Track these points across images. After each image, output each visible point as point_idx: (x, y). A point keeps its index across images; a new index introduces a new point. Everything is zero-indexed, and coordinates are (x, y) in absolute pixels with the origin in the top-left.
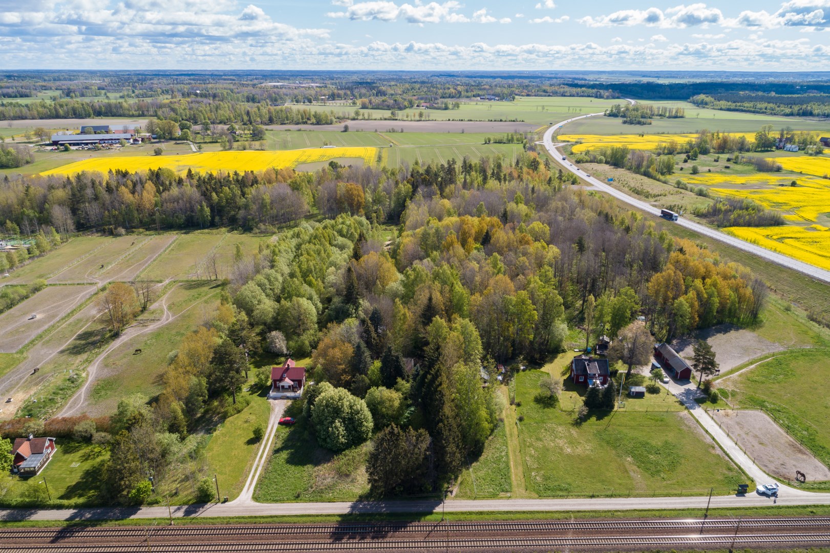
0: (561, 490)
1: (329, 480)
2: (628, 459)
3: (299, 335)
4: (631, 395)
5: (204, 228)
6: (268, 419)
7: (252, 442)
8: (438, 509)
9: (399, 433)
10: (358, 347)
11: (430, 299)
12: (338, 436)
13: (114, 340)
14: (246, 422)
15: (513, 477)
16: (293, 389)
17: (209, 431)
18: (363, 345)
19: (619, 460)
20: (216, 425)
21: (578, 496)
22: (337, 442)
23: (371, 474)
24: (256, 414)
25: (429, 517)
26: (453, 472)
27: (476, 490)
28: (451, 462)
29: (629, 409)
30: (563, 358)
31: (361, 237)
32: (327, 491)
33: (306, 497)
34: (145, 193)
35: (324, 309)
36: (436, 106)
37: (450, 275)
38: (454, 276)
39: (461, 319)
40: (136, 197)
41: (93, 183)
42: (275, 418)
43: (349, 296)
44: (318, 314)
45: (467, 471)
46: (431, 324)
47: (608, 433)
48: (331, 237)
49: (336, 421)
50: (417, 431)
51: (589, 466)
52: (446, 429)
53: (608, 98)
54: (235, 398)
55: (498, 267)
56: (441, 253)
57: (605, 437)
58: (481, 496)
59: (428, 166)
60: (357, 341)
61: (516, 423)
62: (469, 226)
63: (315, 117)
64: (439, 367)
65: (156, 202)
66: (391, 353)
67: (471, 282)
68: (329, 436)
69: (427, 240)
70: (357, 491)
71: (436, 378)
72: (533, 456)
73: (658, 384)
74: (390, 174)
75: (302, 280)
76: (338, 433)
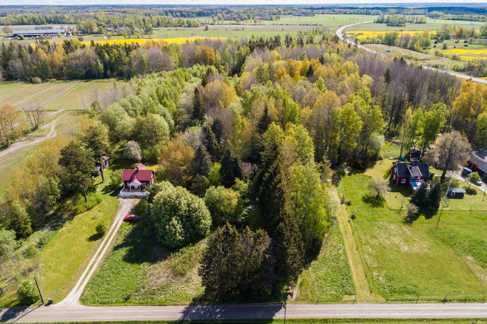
0: (408, 293)
1: (163, 280)
2: (469, 258)
3: (152, 144)
4: (451, 196)
5: (99, 78)
6: (115, 216)
7: (93, 238)
8: (279, 315)
10: (199, 150)
11: (266, 111)
12: (176, 234)
14: (93, 219)
15: (354, 277)
16: (141, 188)
17: (55, 228)
18: (204, 148)
19: (460, 259)
20: (64, 222)
21: (429, 301)
22: (174, 239)
24: (104, 212)
26: (293, 273)
27: (317, 293)
28: (292, 264)
29: (454, 209)
30: (380, 164)
31: (209, 72)
32: (159, 292)
33: (136, 299)
34: (55, 53)
35: (176, 124)
36: (265, 18)
37: (283, 94)
38: (286, 95)
39: (295, 126)
40: (50, 56)
41: (20, 47)
42: (121, 215)
43: (196, 113)
44: (170, 128)
45: (307, 271)
46: (267, 131)
47: (440, 231)
48: (187, 77)
49: (173, 219)
50: (255, 232)
51: (431, 266)
52: (287, 230)
53: (374, 14)
54: (87, 197)
55: (323, 90)
56: (274, 81)
57: (438, 235)
58: (324, 300)
59: (261, 38)
60: (198, 145)
61: (349, 221)
62: (295, 65)
63: (187, 22)
64: (278, 165)
65: (64, 59)
66: (229, 155)
67: (301, 100)
68: (166, 233)
69: (261, 75)
70: (191, 293)
71: (275, 176)
72: (371, 254)
73: (473, 186)
74: (234, 43)
75: (158, 101)
76: (176, 231)
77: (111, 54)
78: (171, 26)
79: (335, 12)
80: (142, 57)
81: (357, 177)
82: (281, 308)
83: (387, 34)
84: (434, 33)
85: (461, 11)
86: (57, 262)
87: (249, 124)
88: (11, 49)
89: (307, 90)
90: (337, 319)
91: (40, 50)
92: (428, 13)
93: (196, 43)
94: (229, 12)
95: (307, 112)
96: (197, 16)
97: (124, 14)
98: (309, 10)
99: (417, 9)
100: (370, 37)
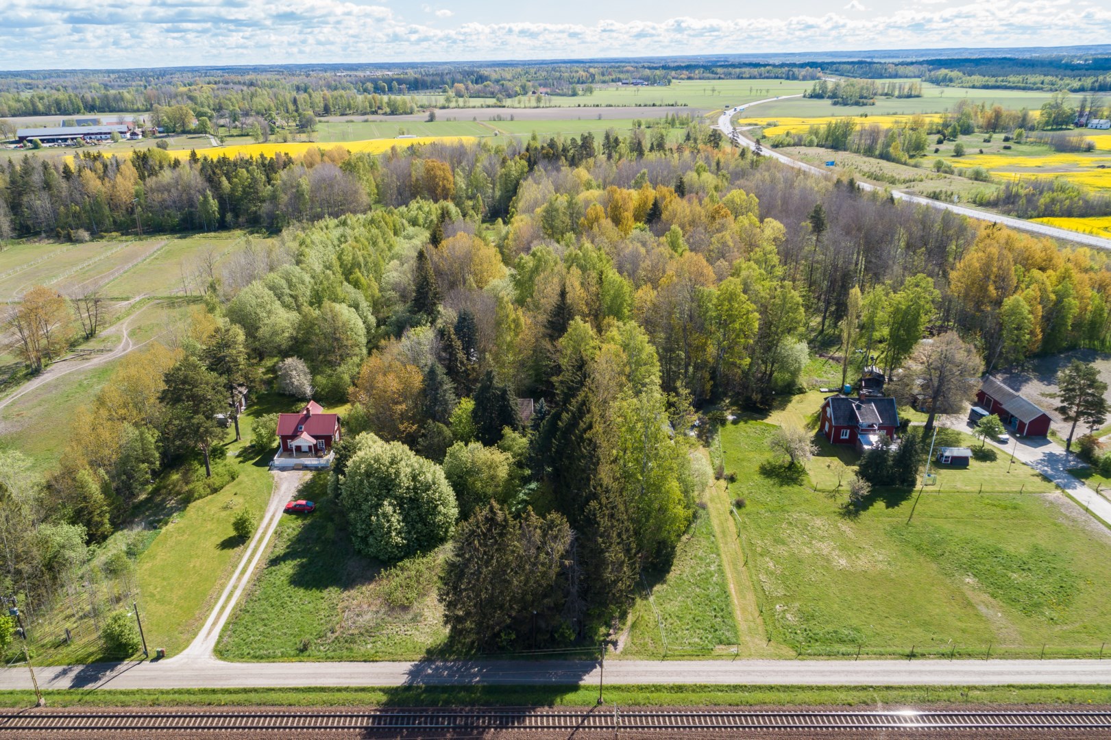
0: (842, 641)
1: (368, 617)
2: (967, 580)
3: (332, 364)
4: (942, 463)
5: (209, 231)
6: (267, 504)
7: (228, 544)
8: (590, 679)
9: (505, 520)
10: (432, 372)
11: (563, 294)
12: (390, 532)
13: (29, 380)
14: (226, 508)
15: (738, 614)
16: (315, 451)
17: (153, 525)
18: (440, 370)
19: (948, 581)
20: (170, 515)
21: (881, 655)
22: (387, 543)
23: (450, 605)
24: (245, 495)
25: (570, 697)
26: (618, 602)
27: (665, 641)
28: (615, 582)
29: (945, 488)
30: (801, 401)
31: (445, 214)
32: (362, 638)
33: (319, 651)
34: (119, 179)
35: (378, 326)
36: (560, 92)
37: (596, 260)
38: (605, 262)
39: (620, 324)
40: (107, 184)
41: (45, 166)
42: (279, 502)
43: (421, 301)
44: (368, 332)
45: (645, 602)
46: (566, 335)
47: (914, 530)
48: (398, 227)
49: (385, 503)
50: (544, 517)
51: (891, 594)
52: (604, 515)
53: (804, 78)
54: (210, 467)
55: (680, 250)
56: (579, 234)
57: (909, 537)
58: (677, 653)
59: (552, 140)
60: (429, 363)
61: (731, 512)
62: (624, 199)
63: (389, 104)
64: (586, 397)
65: (137, 192)
66: (491, 382)
67: (634, 272)
68: (371, 532)
69: (553, 220)
70: (423, 639)
71: (581, 418)
72: (772, 573)
73: (989, 444)
74: (493, 152)
75: (342, 278)
76: (390, 527)
77: (235, 180)
78: (353, 114)
79: (716, 74)
80: (299, 185)
81: (751, 428)
82: (595, 667)
83: (829, 124)
84: (937, 119)
85: (1003, 68)
86: (163, 587)
87: (529, 321)
88: (27, 170)
89: (647, 251)
90: (701, 686)
91: (88, 173)
92: (927, 73)
93: (413, 151)
94: (480, 79)
95: (647, 295)
96: (409, 89)
97: (253, 89)
98: (658, 72)
99: (902, 64)
100: (793, 132)
